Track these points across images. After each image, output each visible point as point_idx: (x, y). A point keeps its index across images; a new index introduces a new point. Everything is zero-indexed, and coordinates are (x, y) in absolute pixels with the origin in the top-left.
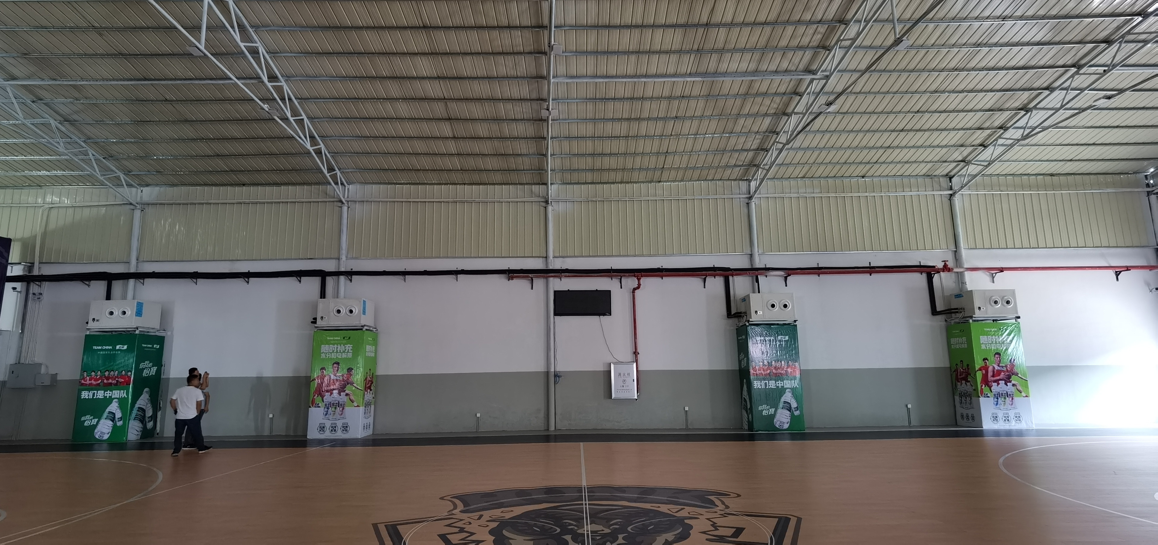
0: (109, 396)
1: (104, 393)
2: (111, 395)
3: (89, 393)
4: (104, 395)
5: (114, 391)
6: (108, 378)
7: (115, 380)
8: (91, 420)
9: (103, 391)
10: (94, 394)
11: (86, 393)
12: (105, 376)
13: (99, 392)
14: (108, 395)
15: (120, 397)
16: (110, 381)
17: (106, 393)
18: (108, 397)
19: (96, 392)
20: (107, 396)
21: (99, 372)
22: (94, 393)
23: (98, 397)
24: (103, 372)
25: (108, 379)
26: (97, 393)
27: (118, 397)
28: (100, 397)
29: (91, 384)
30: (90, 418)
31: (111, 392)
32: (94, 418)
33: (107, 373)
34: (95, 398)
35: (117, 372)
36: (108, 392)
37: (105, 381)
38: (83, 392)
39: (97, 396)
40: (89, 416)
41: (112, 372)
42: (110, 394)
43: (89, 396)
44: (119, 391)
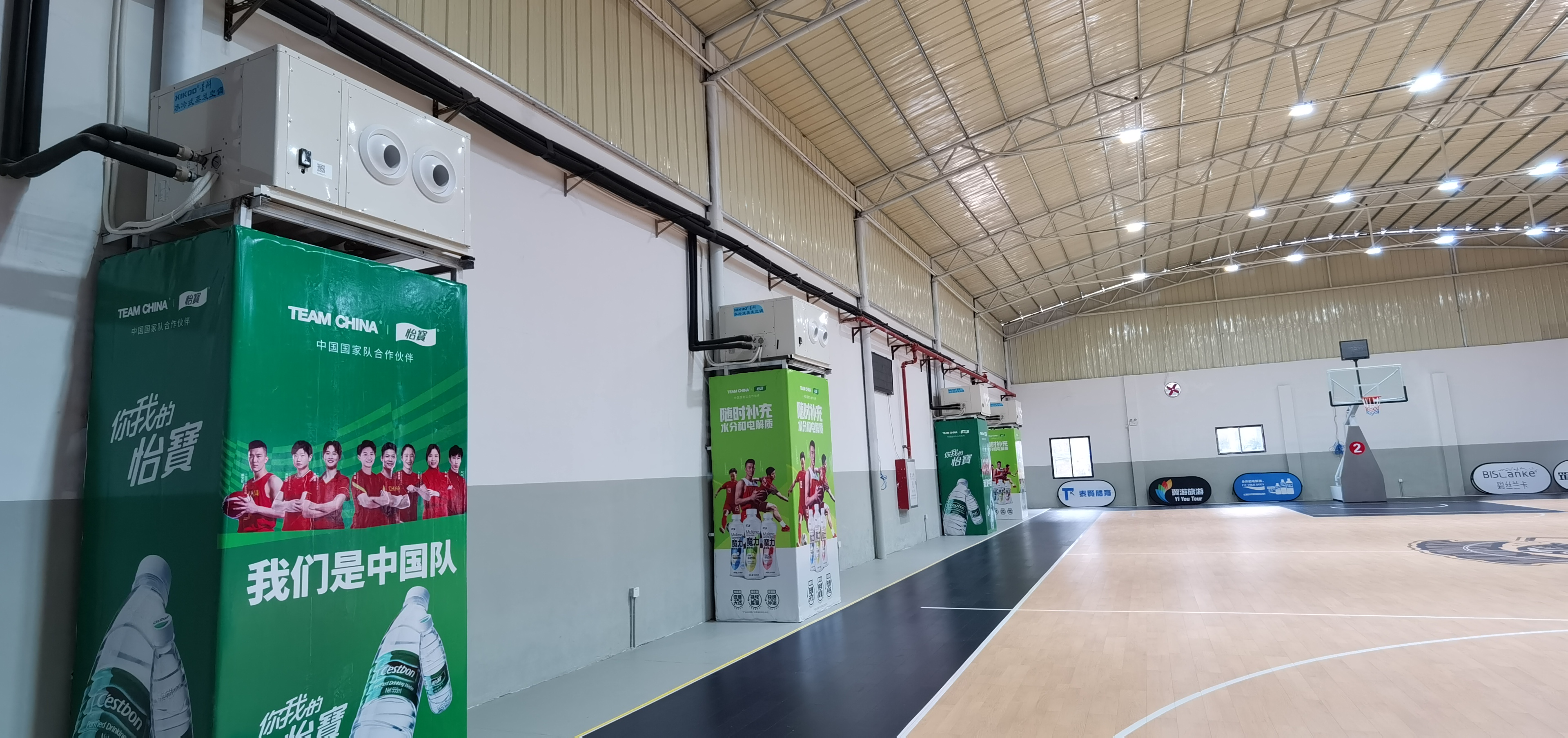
0: (388, 574)
1: (365, 562)
2: (393, 569)
3: (291, 568)
4: (365, 573)
5: (403, 548)
6: (374, 484)
7: (404, 492)
8: (315, 718)
9: (358, 553)
10: (316, 569)
11: (274, 574)
12: (361, 473)
13: (338, 555)
14: (382, 570)
15: (433, 574)
16: (385, 498)
17: (372, 558)
18: (382, 582)
19: (324, 558)
20: (377, 576)
21: (331, 449)
22: (318, 565)
23: (338, 583)
24: (349, 455)
25: (374, 491)
26: (332, 566)
27: (424, 576)
28: (348, 586)
29: (295, 521)
30: (309, 711)
31: (393, 555)
32: (326, 707)
33: (367, 458)
34: (321, 591)
35: (408, 451)
36: (383, 554)
37: (365, 499)
38: (259, 566)
39: (332, 579)
40: (302, 699)
41: (390, 452)
42: (388, 562)
43: (290, 584)
44: (424, 546)
